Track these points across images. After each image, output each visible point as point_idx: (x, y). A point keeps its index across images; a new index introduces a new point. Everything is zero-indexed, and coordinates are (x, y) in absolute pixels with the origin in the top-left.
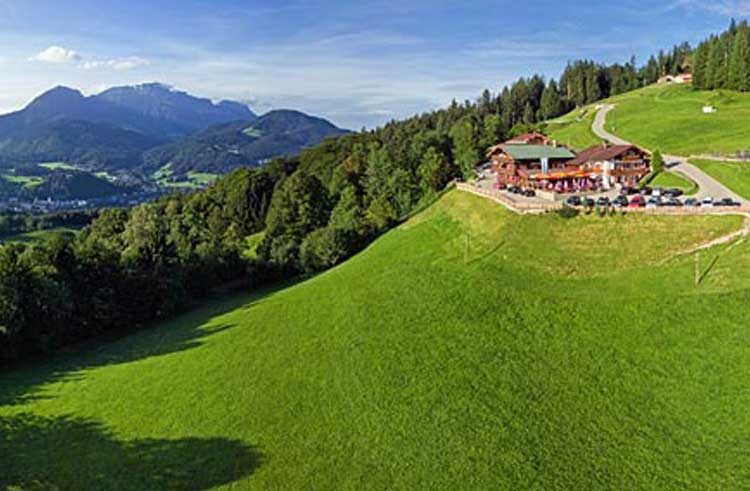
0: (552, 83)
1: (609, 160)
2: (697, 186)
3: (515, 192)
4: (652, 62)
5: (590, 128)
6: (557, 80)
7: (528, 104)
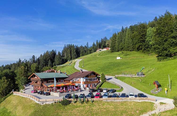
0: (59, 53)
1: (83, 77)
2: (122, 88)
3: (41, 94)
4: (94, 45)
5: (74, 67)
6: (61, 52)
7: (50, 61)
